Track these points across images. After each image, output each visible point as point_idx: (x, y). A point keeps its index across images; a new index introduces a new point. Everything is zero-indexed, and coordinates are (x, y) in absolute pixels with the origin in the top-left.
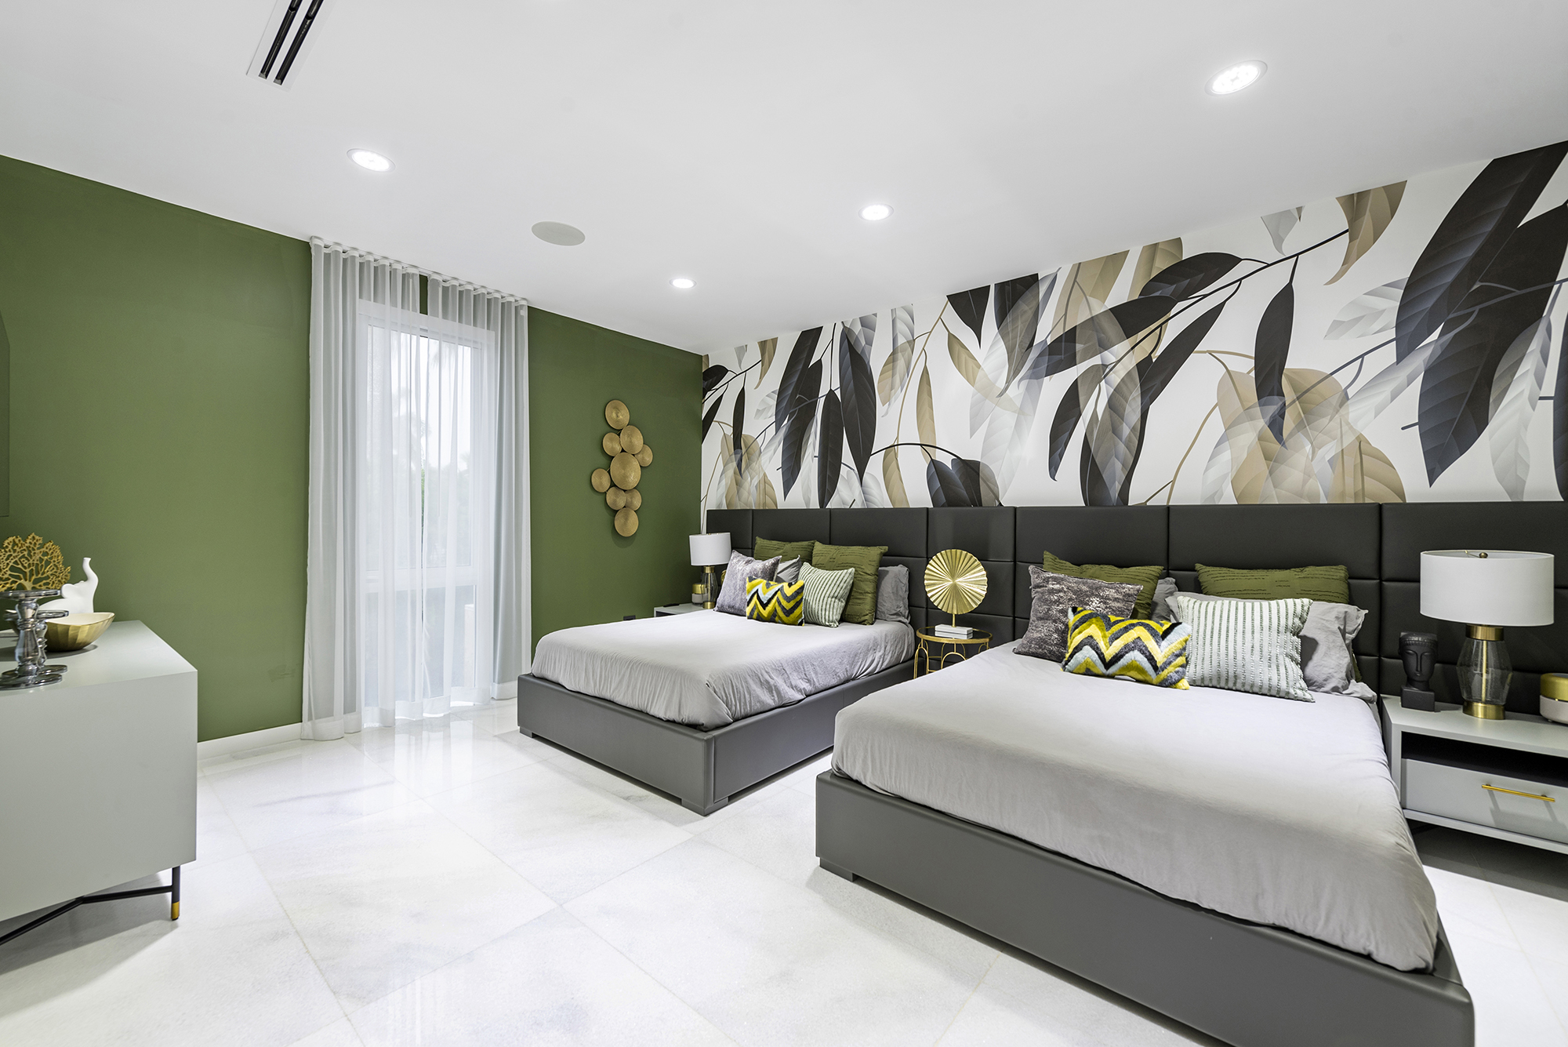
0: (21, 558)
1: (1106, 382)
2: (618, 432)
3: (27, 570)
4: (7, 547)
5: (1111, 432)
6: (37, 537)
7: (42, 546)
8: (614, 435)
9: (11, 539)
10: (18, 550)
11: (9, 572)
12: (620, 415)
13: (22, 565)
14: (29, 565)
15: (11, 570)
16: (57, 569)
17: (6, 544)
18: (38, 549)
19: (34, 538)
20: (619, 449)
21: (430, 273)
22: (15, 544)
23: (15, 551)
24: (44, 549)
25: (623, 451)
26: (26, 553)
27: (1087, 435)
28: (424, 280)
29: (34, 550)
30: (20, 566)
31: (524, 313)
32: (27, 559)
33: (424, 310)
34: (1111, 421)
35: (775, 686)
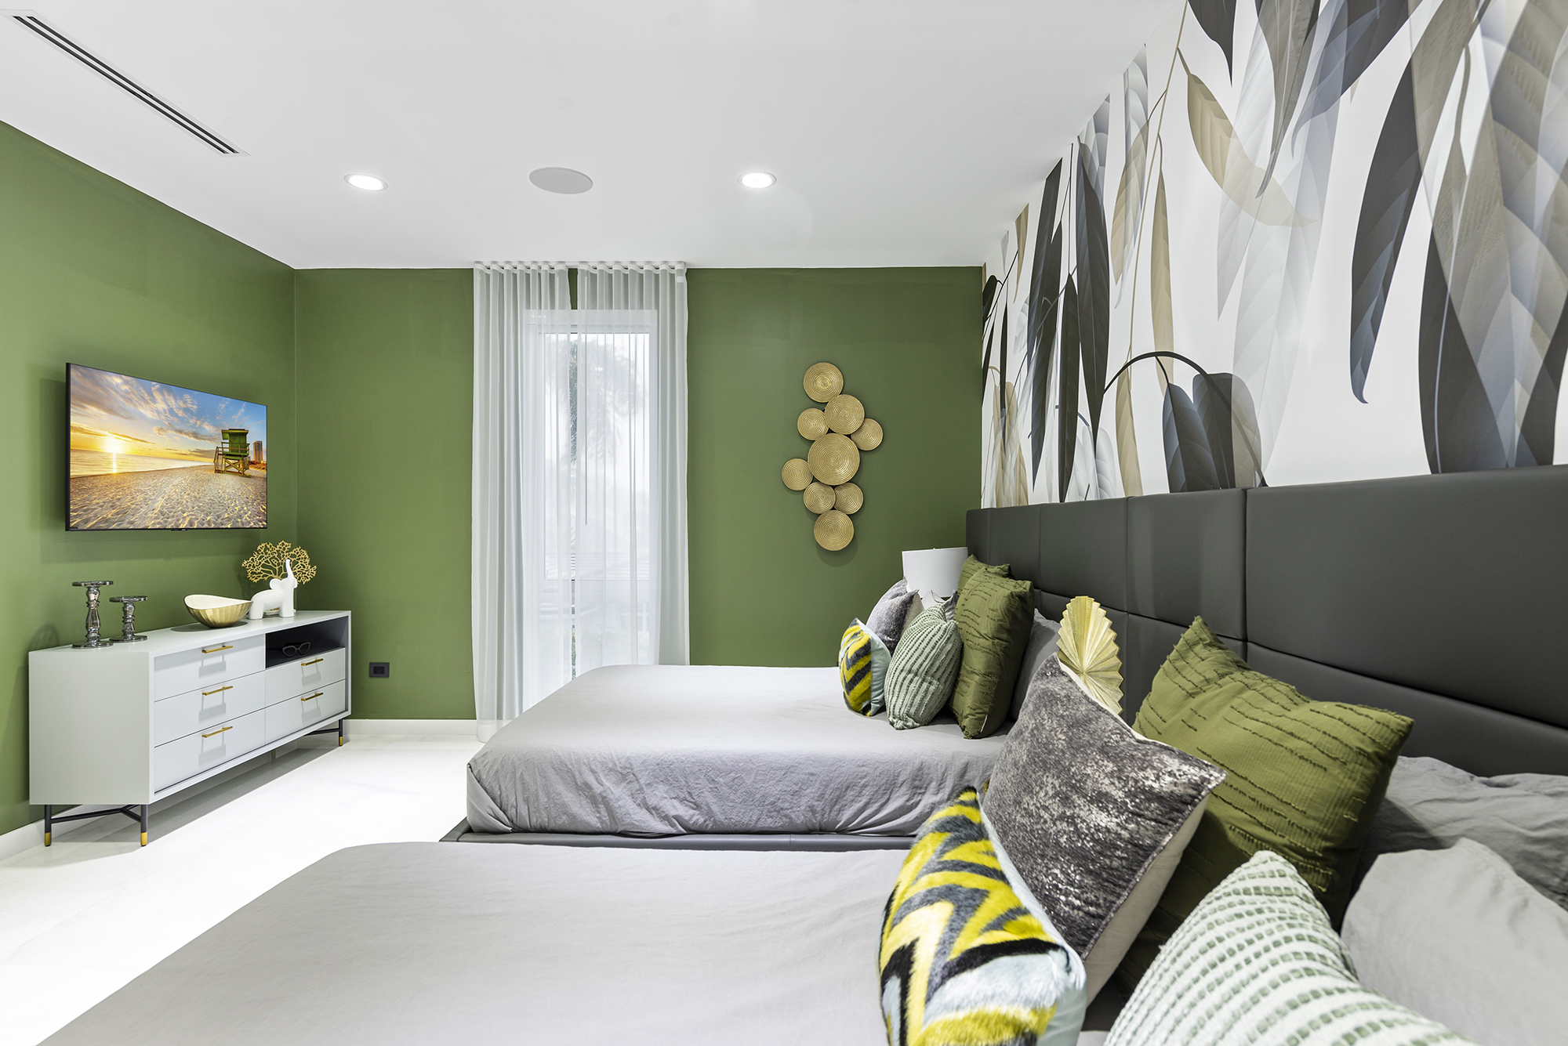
0: (272, 558)
1: (1484, 34)
2: (822, 406)
3: (277, 568)
4: (260, 550)
5: (1499, 204)
6: (287, 544)
7: (290, 550)
8: (815, 412)
9: (263, 545)
10: (269, 552)
11: (261, 568)
12: (826, 381)
13: (272, 563)
14: (279, 564)
15: (263, 566)
16: (304, 567)
17: (259, 548)
18: (287, 552)
19: (283, 544)
20: (823, 429)
21: (577, 264)
22: (266, 548)
23: (266, 554)
24: (293, 553)
25: (830, 431)
26: (276, 555)
27: (1437, 237)
28: (573, 273)
29: (283, 552)
30: (271, 564)
31: (681, 280)
32: (276, 559)
33: (574, 306)
34: (1501, 164)
35: (604, 798)
